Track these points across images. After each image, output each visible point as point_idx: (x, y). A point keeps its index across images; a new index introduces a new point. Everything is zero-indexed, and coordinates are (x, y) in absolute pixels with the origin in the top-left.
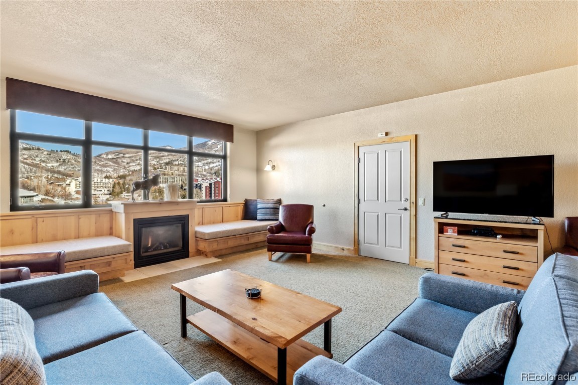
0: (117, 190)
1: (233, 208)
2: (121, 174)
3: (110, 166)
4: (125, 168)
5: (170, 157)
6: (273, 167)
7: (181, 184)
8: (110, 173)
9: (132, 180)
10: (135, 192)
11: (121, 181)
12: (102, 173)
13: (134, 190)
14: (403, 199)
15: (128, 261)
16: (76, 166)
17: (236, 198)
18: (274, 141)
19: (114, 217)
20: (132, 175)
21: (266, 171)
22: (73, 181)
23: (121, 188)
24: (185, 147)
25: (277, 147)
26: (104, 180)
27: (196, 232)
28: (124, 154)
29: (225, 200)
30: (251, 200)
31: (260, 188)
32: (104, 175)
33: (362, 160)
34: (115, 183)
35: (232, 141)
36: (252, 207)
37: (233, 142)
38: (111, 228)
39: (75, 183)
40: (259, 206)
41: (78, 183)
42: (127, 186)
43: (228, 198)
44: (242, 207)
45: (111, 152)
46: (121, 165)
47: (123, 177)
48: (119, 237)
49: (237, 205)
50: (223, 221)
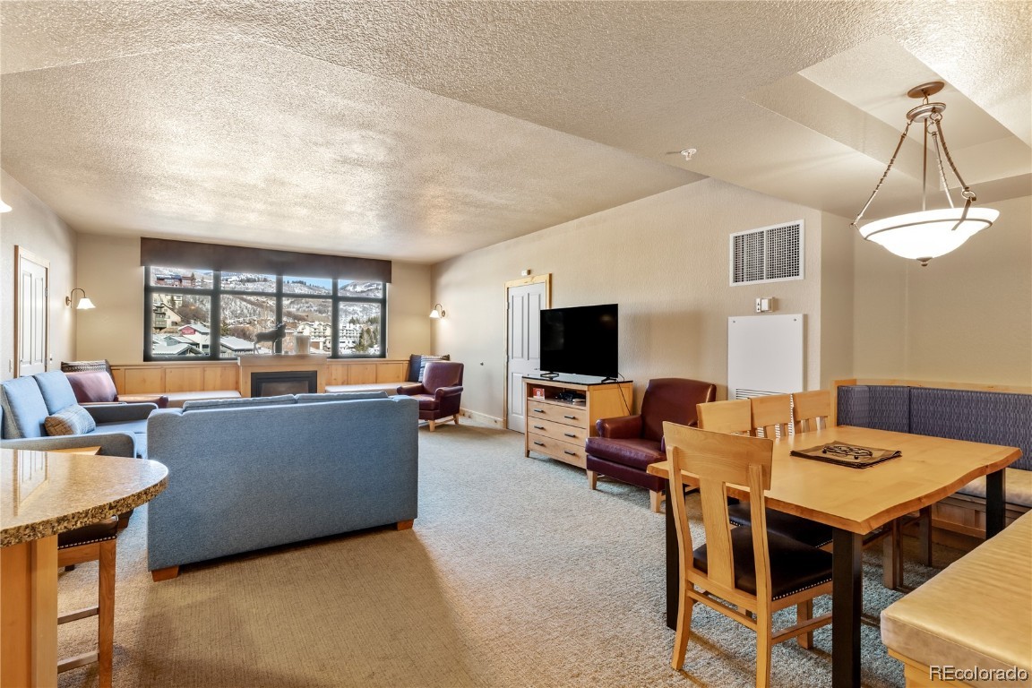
0: (366, 340)
2: (373, 316)
6: (444, 313)
8: (358, 314)
11: (372, 327)
12: (346, 315)
17: (398, 352)
18: (445, 280)
21: (433, 318)
22: (307, 327)
24: (328, 291)
26: (348, 325)
29: (383, 355)
30: (416, 356)
31: (433, 341)
32: (349, 318)
33: (511, 306)
34: (362, 330)
35: (390, 282)
36: (416, 366)
37: (394, 283)
38: (237, 382)
39: (309, 330)
40: (422, 364)
41: (313, 330)
43: (387, 354)
44: (405, 366)
47: (375, 320)
50: (376, 382)
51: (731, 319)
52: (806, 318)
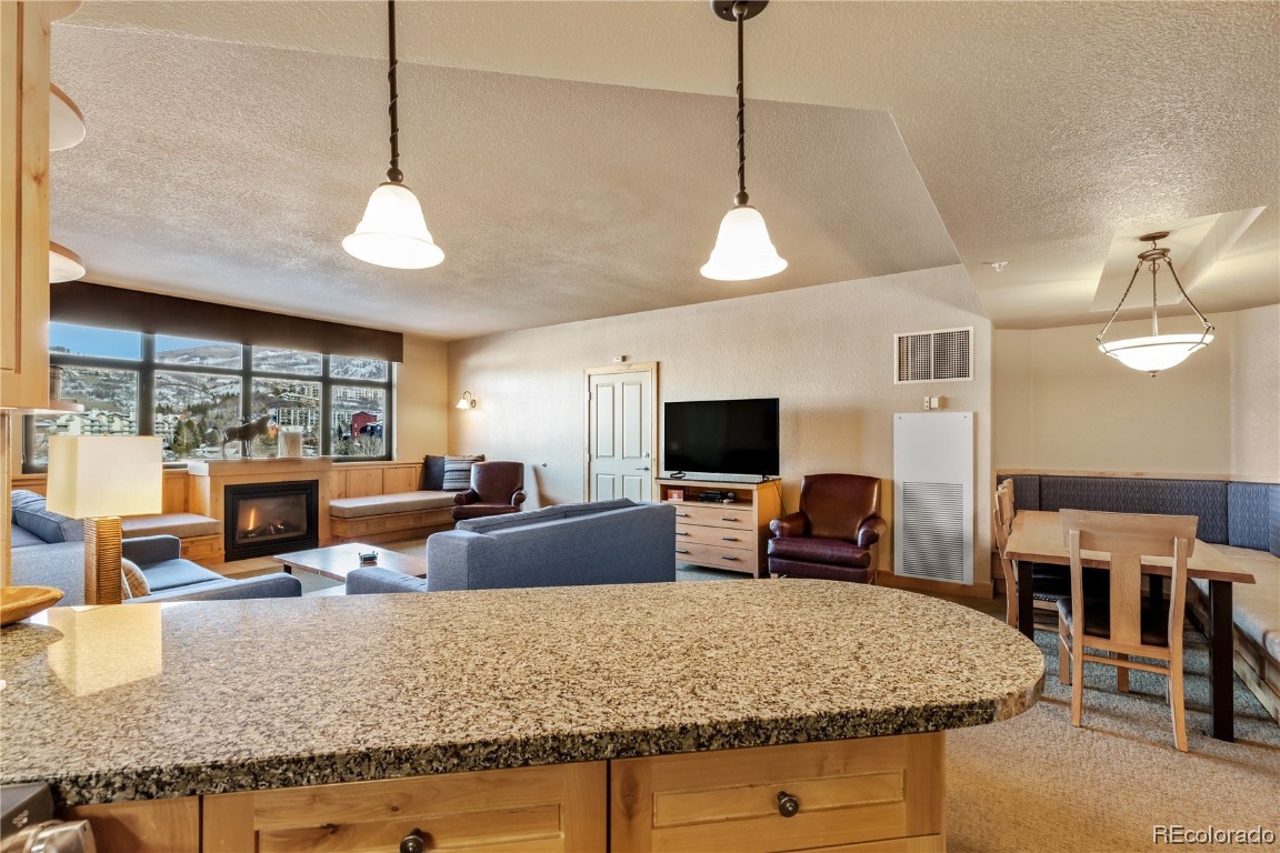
0: (186, 438)
1: (402, 472)
2: (195, 402)
3: (170, 384)
4: (205, 389)
5: (312, 366)
6: (473, 403)
7: (337, 425)
8: (168, 399)
9: (222, 417)
10: (228, 444)
11: (196, 419)
13: (225, 442)
14: (644, 454)
15: (216, 547)
16: (83, 384)
17: (408, 453)
18: (474, 360)
19: (191, 483)
20: (223, 404)
21: (459, 409)
23: (195, 435)
24: (318, 370)
25: (478, 369)
27: (331, 508)
28: (203, 358)
29: (389, 457)
30: (435, 457)
31: (453, 437)
33: (594, 396)
34: (180, 422)
35: (400, 359)
36: (435, 469)
37: (402, 362)
38: (186, 501)
39: (82, 422)
40: (447, 467)
41: (89, 422)
42: (210, 430)
43: (395, 455)
44: (419, 469)
45: (171, 352)
46: (195, 383)
47: (200, 410)
48: (200, 513)
49: (409, 466)
50: (383, 493)
51: (896, 416)
52: (976, 416)
